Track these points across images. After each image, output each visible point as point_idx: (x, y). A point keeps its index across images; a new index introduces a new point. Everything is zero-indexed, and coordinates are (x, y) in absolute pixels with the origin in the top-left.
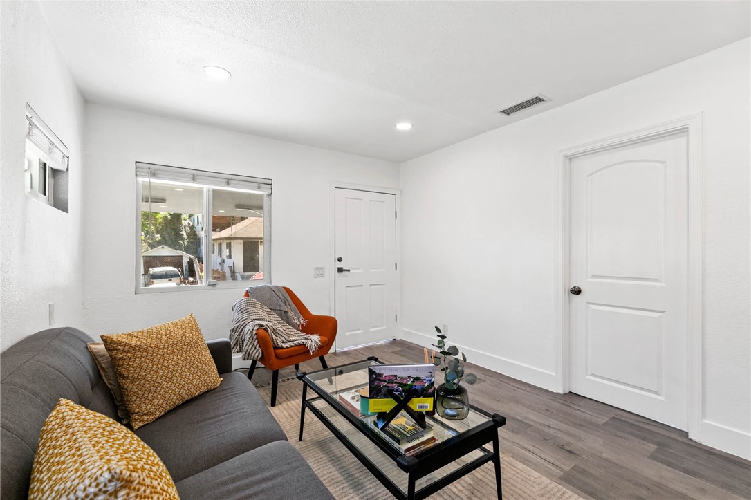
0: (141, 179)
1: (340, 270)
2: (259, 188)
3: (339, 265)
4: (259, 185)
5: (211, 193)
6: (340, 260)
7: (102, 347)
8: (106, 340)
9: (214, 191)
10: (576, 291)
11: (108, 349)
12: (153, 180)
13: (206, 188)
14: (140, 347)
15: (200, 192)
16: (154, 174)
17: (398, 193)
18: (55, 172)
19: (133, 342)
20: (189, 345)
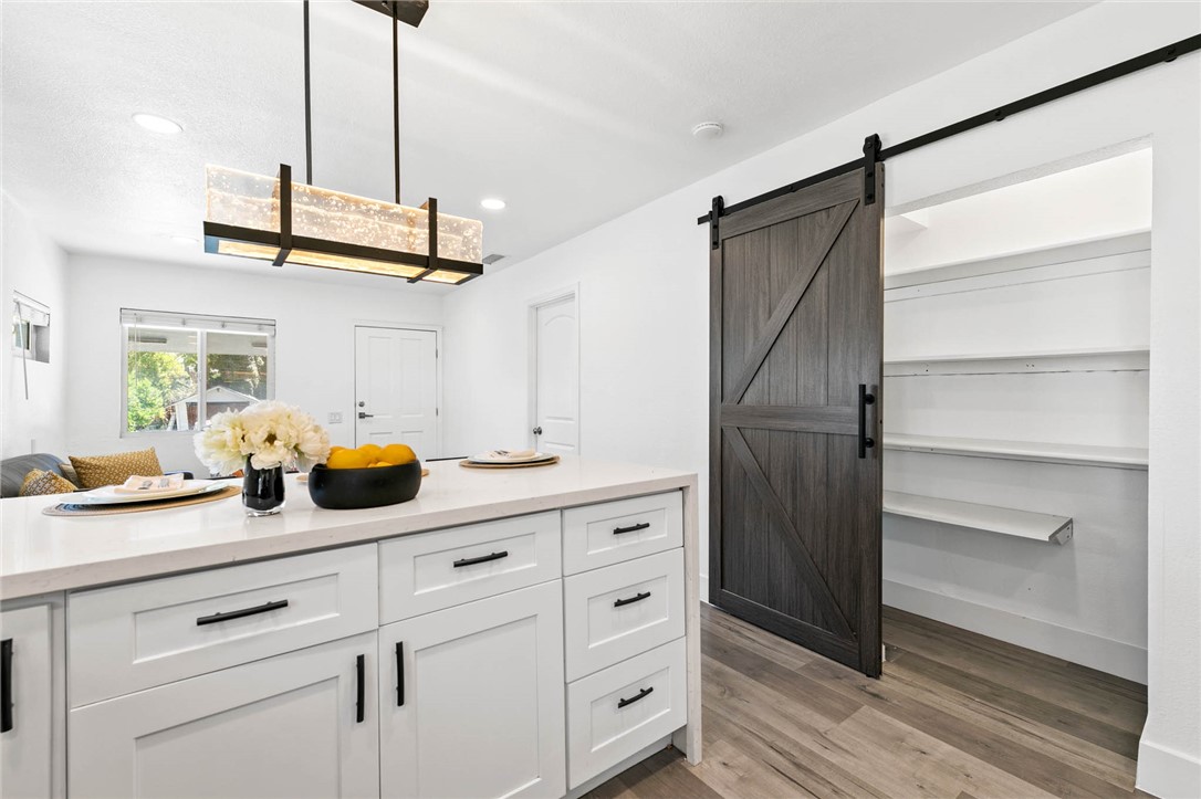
0: (127, 326)
1: (362, 416)
2: (260, 330)
3: (361, 410)
4: (260, 326)
5: (205, 336)
6: (362, 405)
7: (70, 462)
8: (72, 460)
9: (208, 333)
10: (539, 432)
11: (75, 467)
12: (139, 326)
13: (200, 331)
14: (99, 466)
15: (195, 334)
16: (140, 320)
17: (439, 331)
18: (37, 328)
19: (94, 463)
20: (143, 468)
